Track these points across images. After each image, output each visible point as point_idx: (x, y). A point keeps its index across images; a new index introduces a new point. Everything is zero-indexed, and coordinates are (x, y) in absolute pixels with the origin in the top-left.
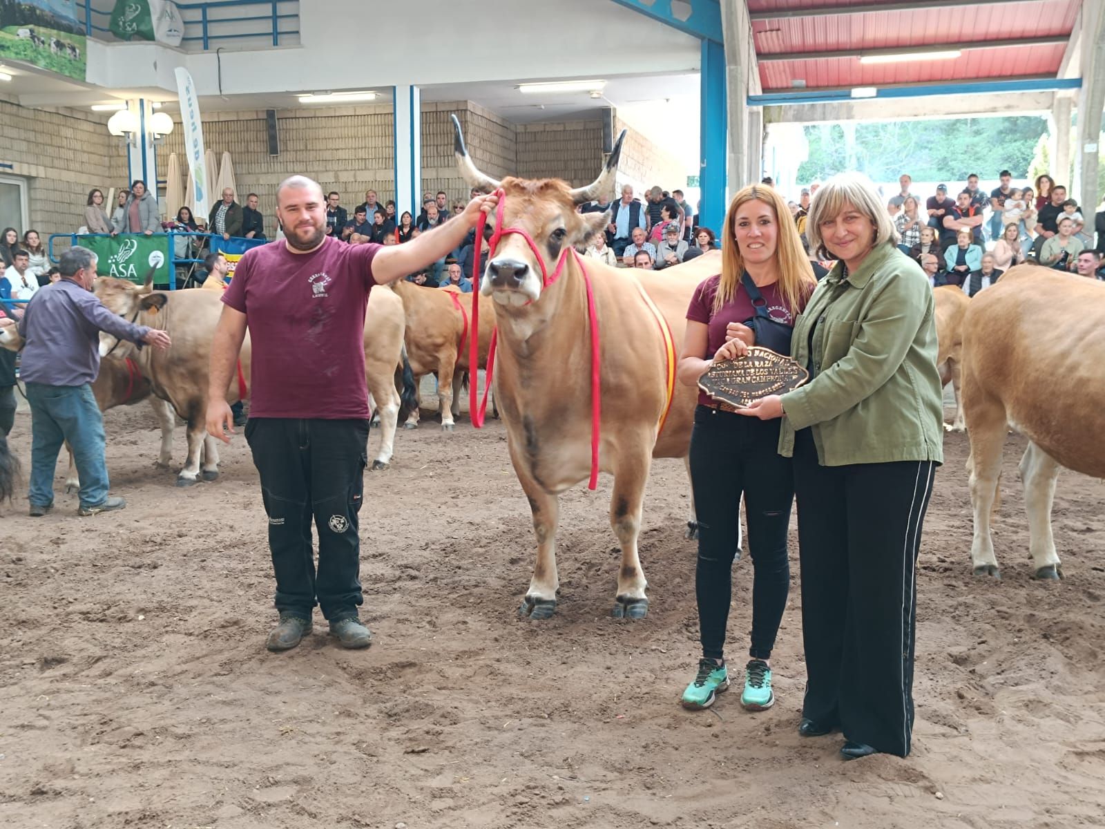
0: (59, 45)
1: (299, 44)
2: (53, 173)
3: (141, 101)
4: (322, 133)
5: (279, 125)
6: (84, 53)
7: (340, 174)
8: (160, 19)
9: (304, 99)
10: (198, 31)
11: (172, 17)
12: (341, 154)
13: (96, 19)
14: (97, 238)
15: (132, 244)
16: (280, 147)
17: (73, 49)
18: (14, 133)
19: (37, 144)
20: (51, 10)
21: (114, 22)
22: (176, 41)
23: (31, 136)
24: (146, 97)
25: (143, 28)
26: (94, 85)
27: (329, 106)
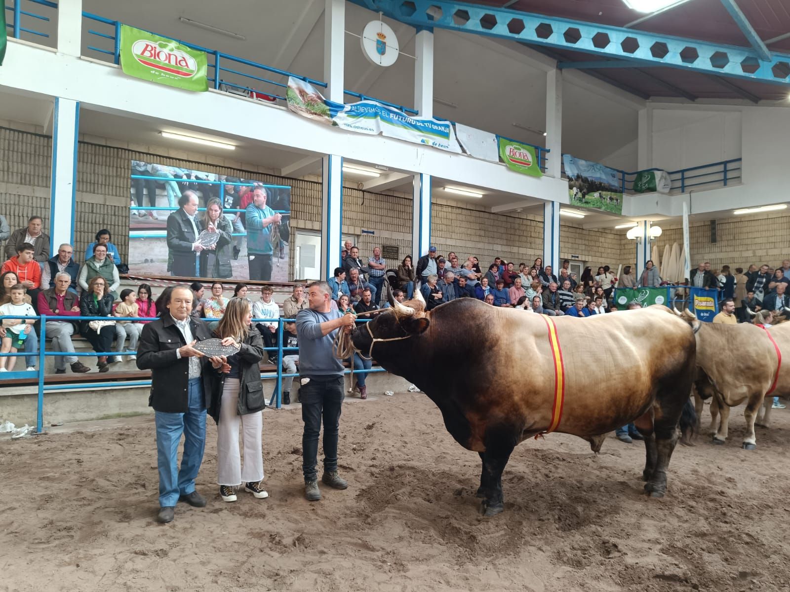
0: (611, 199)
1: (740, 183)
2: (595, 259)
3: (645, 221)
4: (745, 230)
5: (718, 227)
6: (621, 202)
7: (757, 251)
8: (660, 180)
9: (737, 212)
10: (679, 184)
11: (665, 179)
12: (757, 241)
13: (627, 185)
14: (627, 290)
15: (646, 292)
16: (718, 238)
17: (617, 200)
18: (580, 242)
19: (589, 246)
20: (608, 183)
21: (636, 185)
22: (667, 190)
23: (587, 243)
24: (647, 219)
25: (651, 186)
26: (625, 216)
27: (750, 215)
